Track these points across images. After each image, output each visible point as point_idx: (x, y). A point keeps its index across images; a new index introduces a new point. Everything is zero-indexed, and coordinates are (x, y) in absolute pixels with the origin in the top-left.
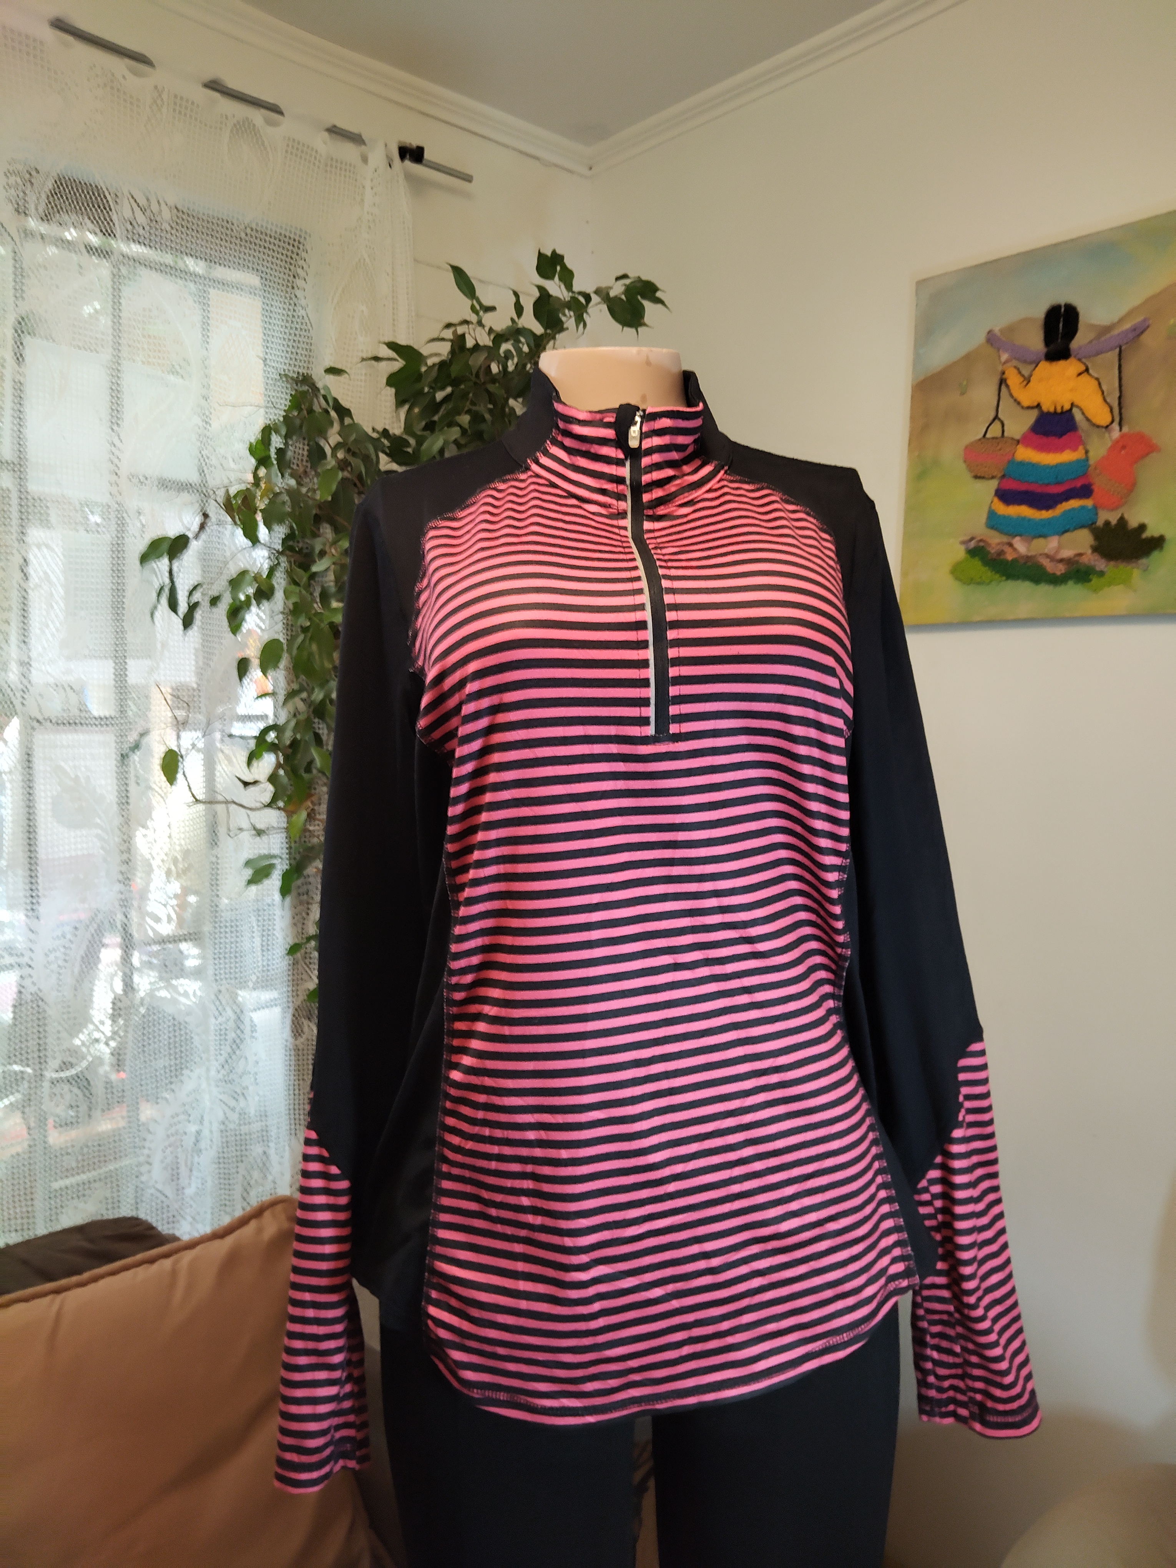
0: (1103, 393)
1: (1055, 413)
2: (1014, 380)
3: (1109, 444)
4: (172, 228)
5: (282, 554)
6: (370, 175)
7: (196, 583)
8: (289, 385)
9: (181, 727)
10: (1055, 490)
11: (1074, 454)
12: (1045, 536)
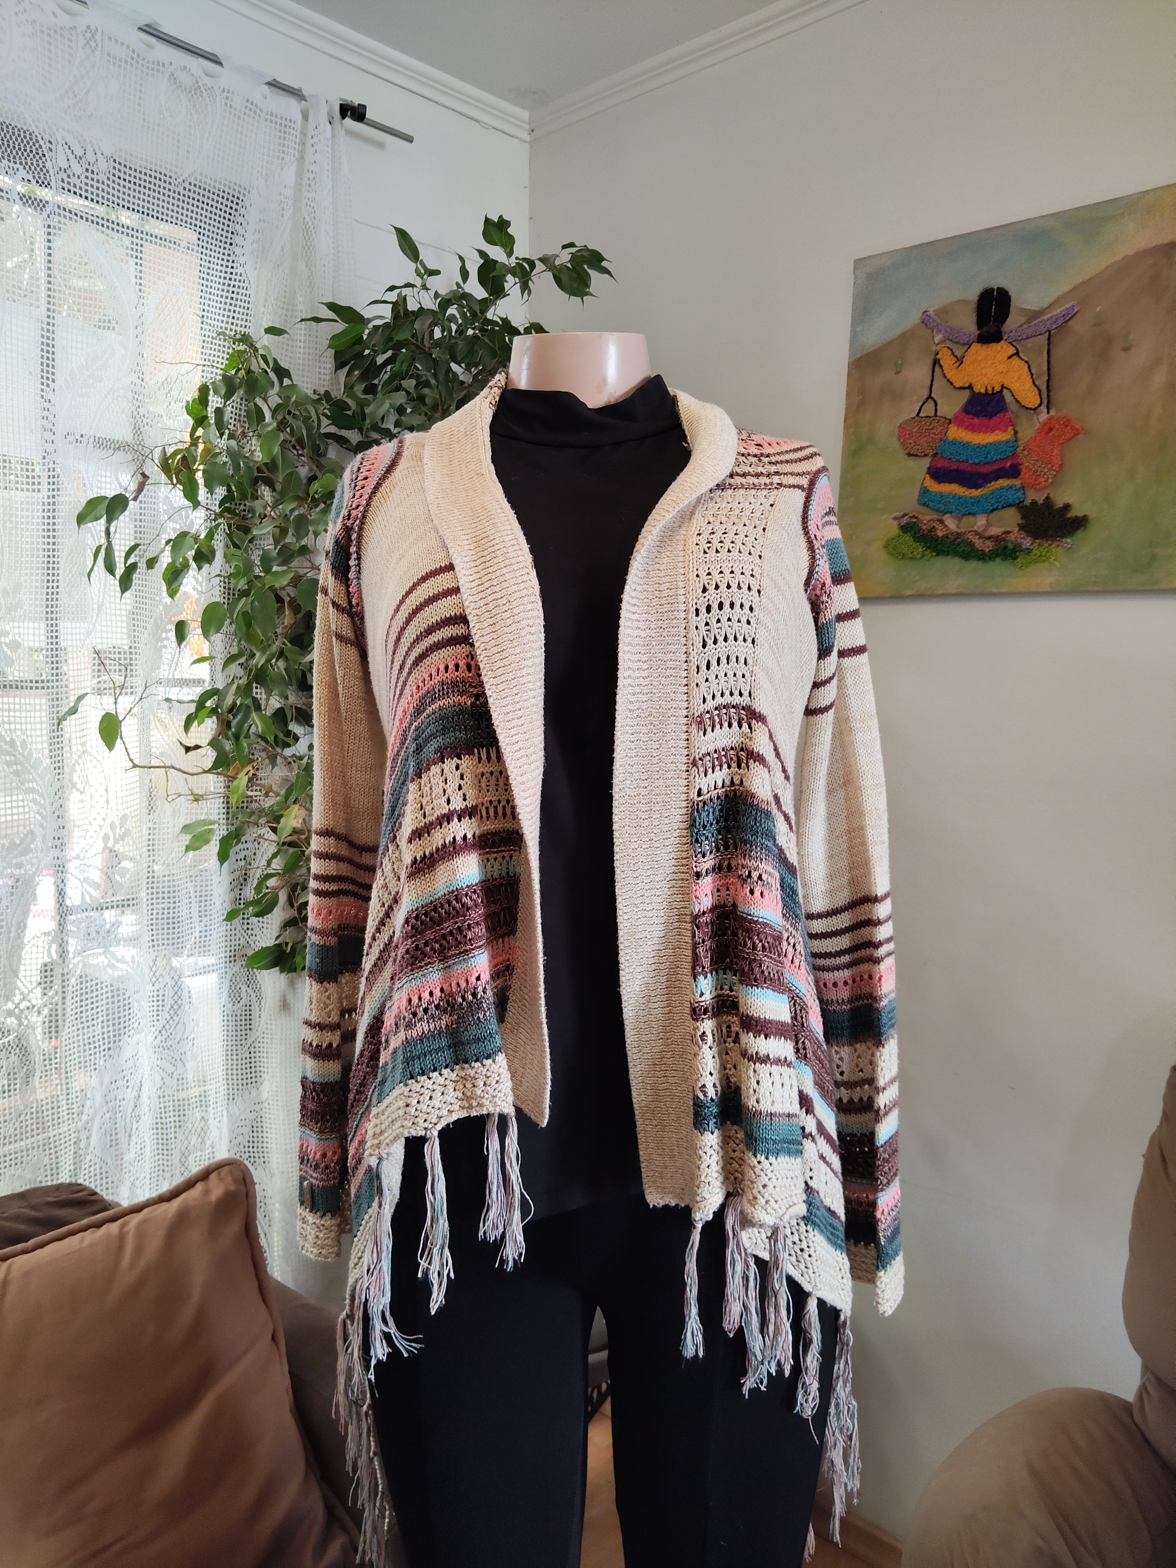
0: (1032, 375)
1: (986, 393)
2: (947, 361)
4: (108, 179)
5: (221, 515)
6: (311, 132)
7: (132, 544)
8: (226, 344)
9: (118, 691)
10: (984, 470)
11: (1004, 434)
12: (974, 514)
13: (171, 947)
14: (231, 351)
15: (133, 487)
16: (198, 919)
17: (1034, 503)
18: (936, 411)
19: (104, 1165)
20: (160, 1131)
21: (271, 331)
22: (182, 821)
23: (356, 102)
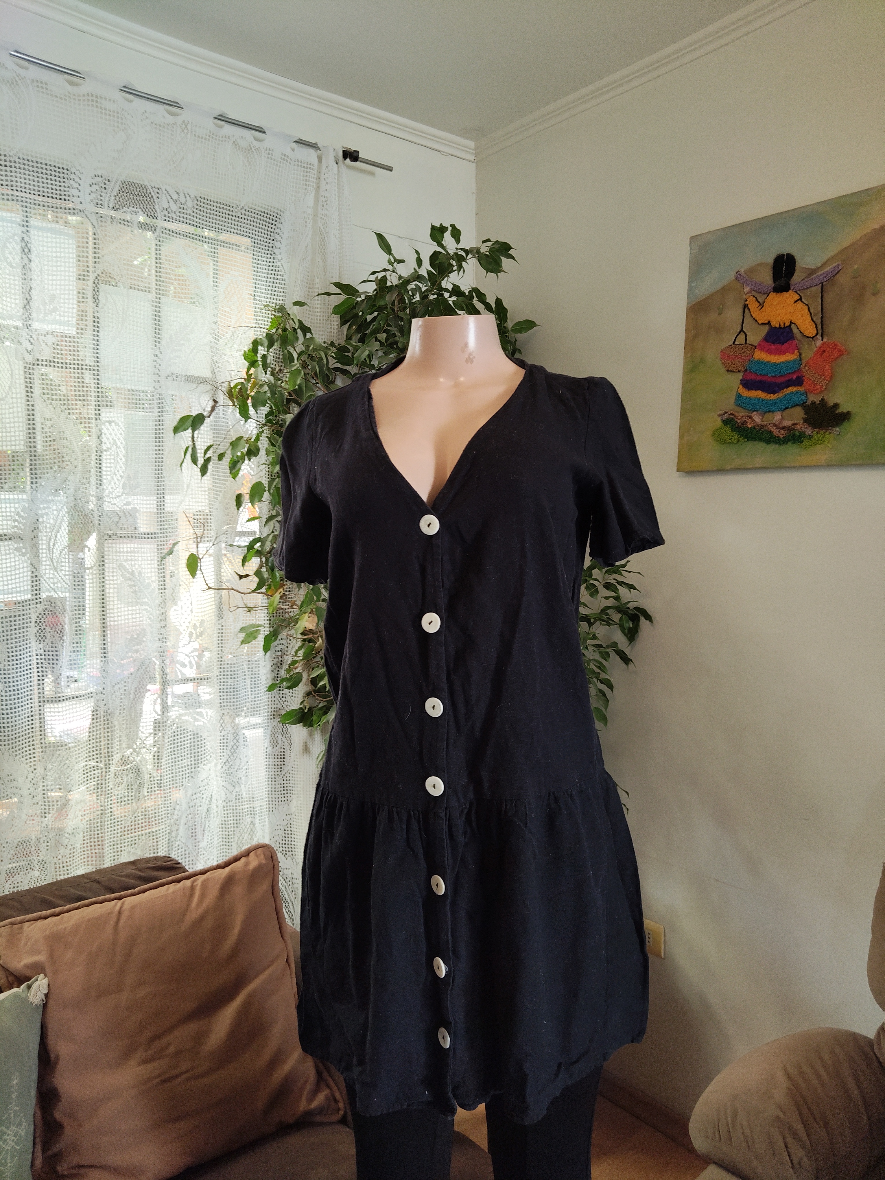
0: (811, 314)
1: (780, 327)
2: (753, 305)
3: (815, 349)
4: (193, 212)
5: (265, 425)
6: (324, 170)
7: (209, 445)
8: (269, 312)
9: (199, 540)
10: (778, 380)
11: (792, 356)
12: (772, 412)
13: (232, 708)
14: (273, 317)
15: (209, 409)
16: (249, 690)
17: (813, 403)
18: (746, 340)
19: (186, 849)
20: (224, 829)
21: (297, 303)
22: (241, 625)
23: (354, 149)
